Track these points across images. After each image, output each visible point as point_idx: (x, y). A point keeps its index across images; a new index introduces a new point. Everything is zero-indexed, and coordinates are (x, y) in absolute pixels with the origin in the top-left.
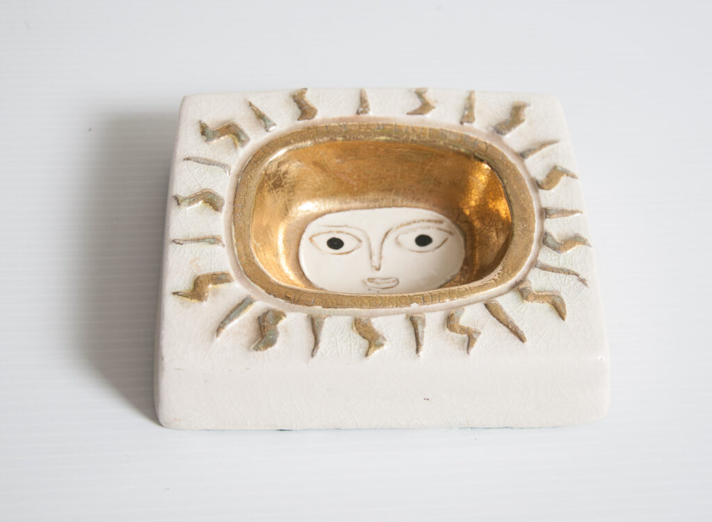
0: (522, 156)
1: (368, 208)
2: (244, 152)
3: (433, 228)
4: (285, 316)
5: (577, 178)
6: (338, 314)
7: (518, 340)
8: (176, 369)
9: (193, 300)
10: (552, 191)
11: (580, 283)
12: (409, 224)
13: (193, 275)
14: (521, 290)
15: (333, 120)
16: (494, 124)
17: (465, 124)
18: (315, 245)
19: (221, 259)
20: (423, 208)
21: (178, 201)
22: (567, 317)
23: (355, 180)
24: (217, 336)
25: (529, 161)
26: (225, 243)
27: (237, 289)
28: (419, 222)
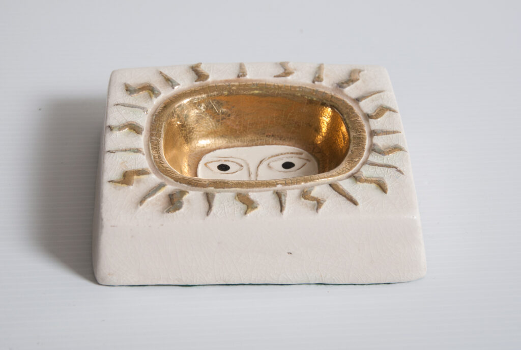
0: (357, 100)
1: (247, 146)
2: (156, 101)
3: (295, 157)
4: (188, 192)
5: (397, 112)
6: (226, 192)
7: (352, 205)
8: (112, 226)
9: (123, 185)
10: (379, 119)
11: (398, 173)
12: (277, 155)
13: (123, 171)
14: (355, 178)
15: (221, 81)
16: (337, 82)
17: (316, 83)
18: (209, 168)
19: (142, 161)
20: (288, 145)
21: (111, 128)
22: (389, 192)
23: (237, 125)
24: (141, 205)
25: (362, 103)
26: (144, 153)
27: (153, 179)
28: (285, 154)
